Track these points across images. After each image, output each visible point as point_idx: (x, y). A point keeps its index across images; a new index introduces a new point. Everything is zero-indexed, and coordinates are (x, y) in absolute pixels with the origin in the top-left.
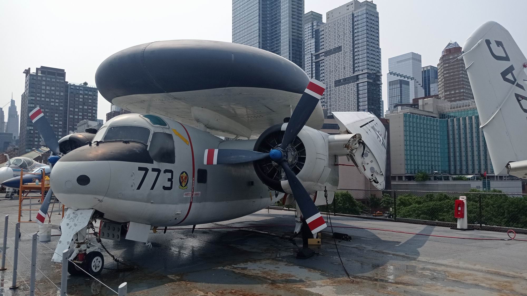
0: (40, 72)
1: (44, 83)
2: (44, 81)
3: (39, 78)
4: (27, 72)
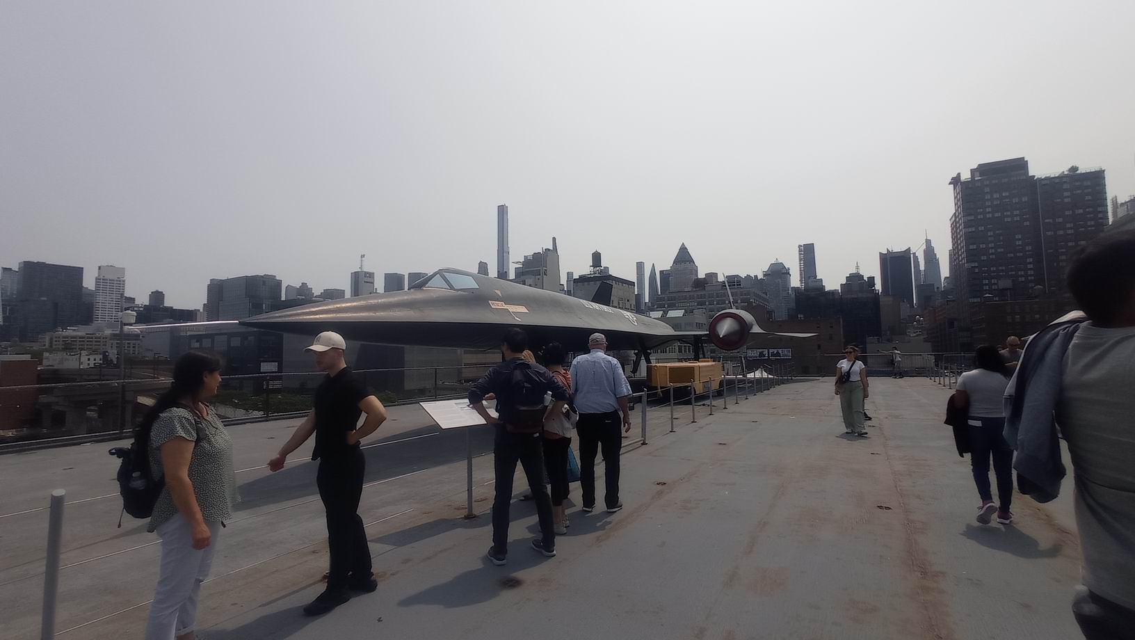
0: (978, 174)
1: (987, 190)
2: (987, 186)
3: (979, 184)
4: (956, 181)
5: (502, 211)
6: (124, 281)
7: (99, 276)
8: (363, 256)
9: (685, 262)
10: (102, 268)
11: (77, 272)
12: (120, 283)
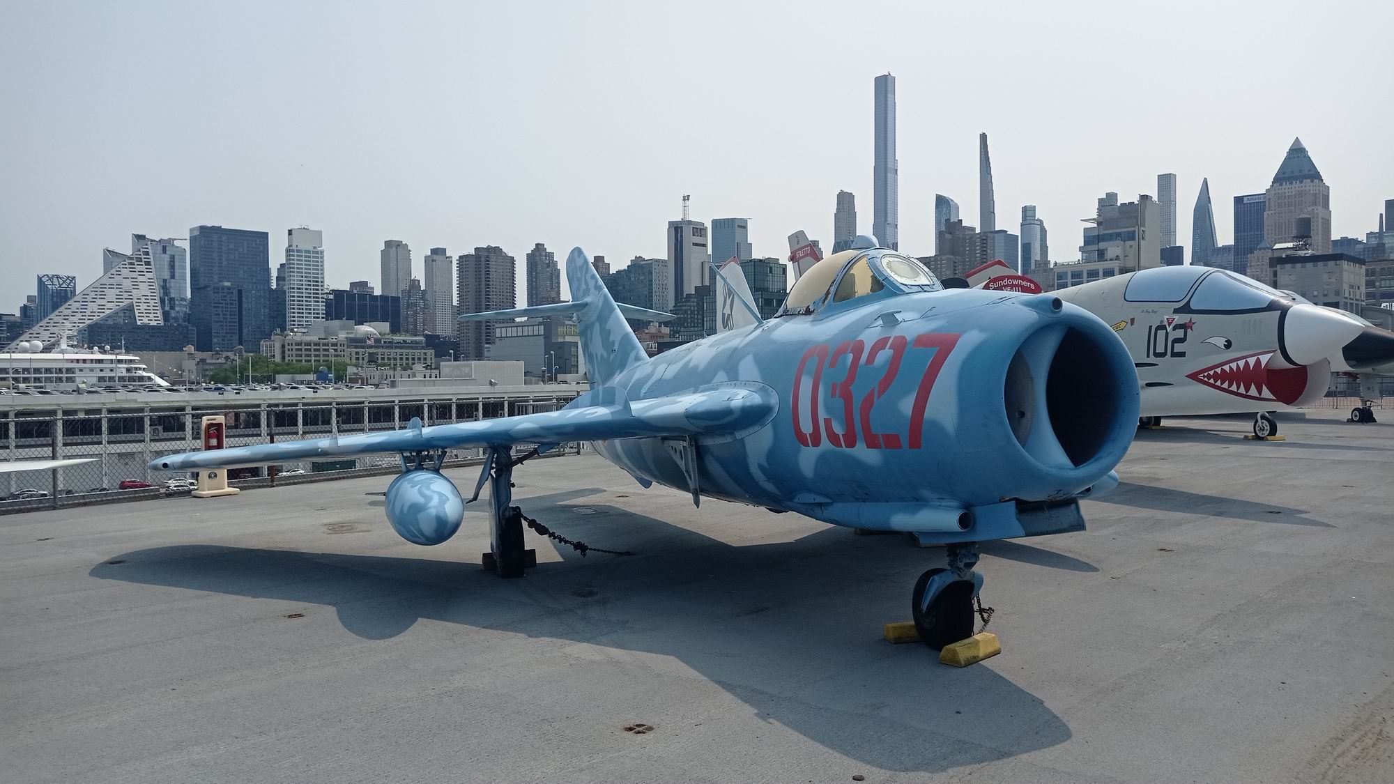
5: (884, 86)
6: (322, 252)
7: (290, 246)
8: (686, 198)
9: (1301, 178)
10: (293, 232)
11: (260, 240)
12: (318, 255)
